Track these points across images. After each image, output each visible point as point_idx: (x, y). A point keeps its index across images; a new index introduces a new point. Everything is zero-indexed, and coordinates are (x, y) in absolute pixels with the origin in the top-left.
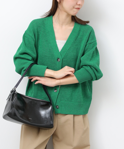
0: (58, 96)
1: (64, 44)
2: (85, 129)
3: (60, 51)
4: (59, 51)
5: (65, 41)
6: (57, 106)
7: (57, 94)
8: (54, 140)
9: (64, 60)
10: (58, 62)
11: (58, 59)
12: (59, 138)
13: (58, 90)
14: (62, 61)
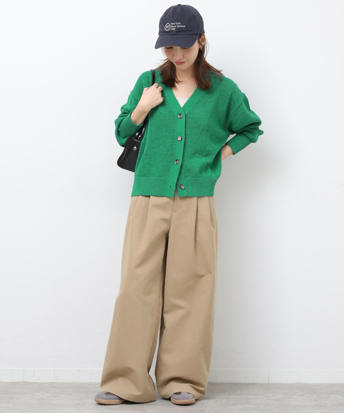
0: (180, 170)
3: (182, 106)
6: (181, 185)
10: (180, 120)
13: (180, 162)
14: (186, 119)
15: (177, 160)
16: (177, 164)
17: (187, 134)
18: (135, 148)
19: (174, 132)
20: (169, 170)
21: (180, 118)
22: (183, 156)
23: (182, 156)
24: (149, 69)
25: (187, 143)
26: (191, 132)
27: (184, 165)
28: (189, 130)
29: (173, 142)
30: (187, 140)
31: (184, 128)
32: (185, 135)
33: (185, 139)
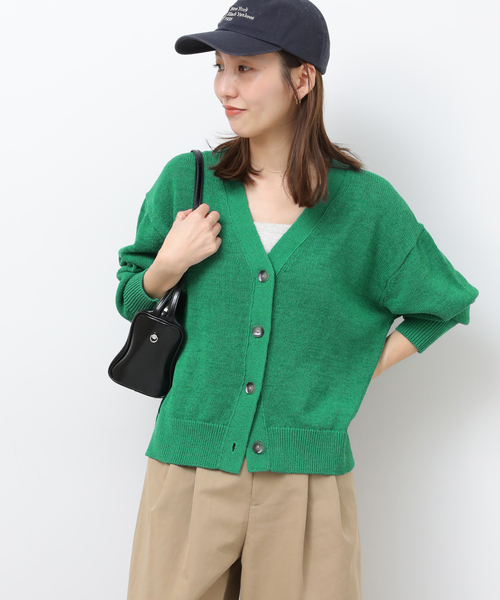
0: (256, 409)
6: (257, 444)
7: (255, 403)
9: (282, 277)
10: (260, 284)
11: (262, 272)
13: (258, 388)
14: (275, 282)
15: (250, 384)
16: (250, 393)
17: (276, 321)
18: (154, 336)
19: (245, 315)
20: (229, 406)
21: (263, 281)
22: (265, 374)
23: (262, 373)
24: (186, 149)
25: (276, 342)
26: (286, 317)
27: (267, 395)
28: (281, 311)
29: (242, 339)
30: (275, 334)
31: (271, 306)
32: (272, 322)
33: (271, 334)
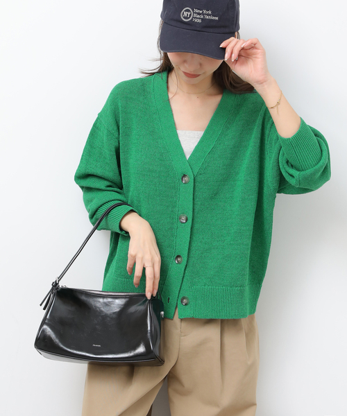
0: (184, 274)
1: (199, 140)
2: (249, 363)
3: (188, 157)
4: (185, 156)
5: (201, 134)
6: (184, 298)
7: (183, 269)
8: (171, 391)
9: (198, 179)
10: (184, 185)
11: (184, 176)
12: (184, 386)
13: (185, 259)
14: (194, 183)
15: (178, 256)
16: (179, 263)
17: (196, 211)
19: (174, 207)
20: (164, 271)
21: (186, 183)
22: (189, 249)
23: (187, 249)
25: (196, 226)
26: (203, 207)
27: (191, 263)
28: (199, 203)
29: (172, 224)
30: (196, 219)
31: (192, 200)
32: (193, 211)
33: (193, 220)
